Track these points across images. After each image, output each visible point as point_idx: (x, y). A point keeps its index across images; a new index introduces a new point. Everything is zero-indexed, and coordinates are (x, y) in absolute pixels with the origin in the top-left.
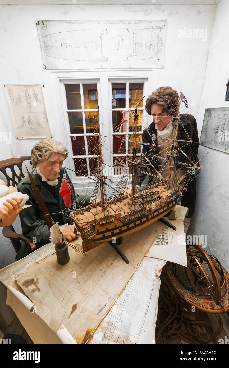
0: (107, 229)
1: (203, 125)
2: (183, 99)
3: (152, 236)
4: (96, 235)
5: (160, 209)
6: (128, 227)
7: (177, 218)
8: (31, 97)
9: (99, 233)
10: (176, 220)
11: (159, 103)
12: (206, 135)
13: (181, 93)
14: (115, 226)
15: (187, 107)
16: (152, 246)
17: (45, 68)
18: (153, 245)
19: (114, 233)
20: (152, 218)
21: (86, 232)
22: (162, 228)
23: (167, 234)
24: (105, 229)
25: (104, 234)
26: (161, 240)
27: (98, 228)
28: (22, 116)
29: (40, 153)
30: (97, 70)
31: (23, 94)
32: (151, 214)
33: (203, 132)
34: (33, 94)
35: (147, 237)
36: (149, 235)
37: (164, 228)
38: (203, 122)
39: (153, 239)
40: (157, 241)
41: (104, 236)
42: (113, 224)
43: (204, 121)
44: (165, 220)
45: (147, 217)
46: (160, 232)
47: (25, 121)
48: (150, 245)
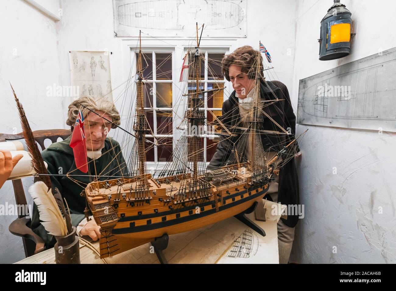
0: (140, 213)
1: (299, 99)
2: (263, 50)
3: (225, 242)
4: (119, 221)
5: (237, 195)
6: (178, 216)
7: (267, 218)
8: (96, 64)
9: (123, 218)
10: (266, 221)
11: (236, 60)
12: (303, 110)
13: (260, 43)
14: (155, 210)
15: (269, 62)
16: (222, 258)
17: (116, 35)
18: (223, 256)
19: (152, 223)
20: (221, 209)
21: (98, 212)
22: (243, 231)
23: (249, 241)
24: (136, 214)
25: (132, 222)
26: (239, 250)
27: (123, 209)
28: (83, 85)
29: (77, 109)
30: (172, 38)
31: (88, 61)
32: (219, 201)
33: (299, 108)
34: (99, 62)
35: (217, 244)
36: (220, 240)
37: (245, 231)
38: (299, 96)
39: (225, 247)
40: (232, 251)
41: (132, 225)
42: (151, 205)
43: (299, 94)
44: (249, 219)
45: (213, 204)
46: (239, 237)
47: (85, 90)
48: (219, 256)
